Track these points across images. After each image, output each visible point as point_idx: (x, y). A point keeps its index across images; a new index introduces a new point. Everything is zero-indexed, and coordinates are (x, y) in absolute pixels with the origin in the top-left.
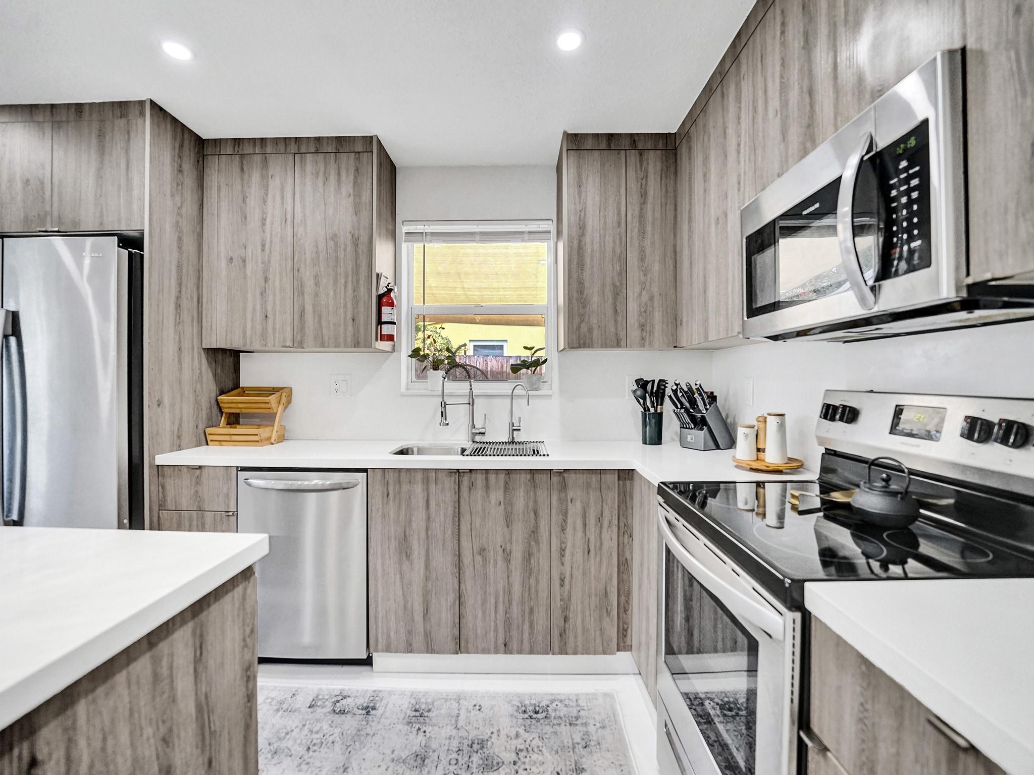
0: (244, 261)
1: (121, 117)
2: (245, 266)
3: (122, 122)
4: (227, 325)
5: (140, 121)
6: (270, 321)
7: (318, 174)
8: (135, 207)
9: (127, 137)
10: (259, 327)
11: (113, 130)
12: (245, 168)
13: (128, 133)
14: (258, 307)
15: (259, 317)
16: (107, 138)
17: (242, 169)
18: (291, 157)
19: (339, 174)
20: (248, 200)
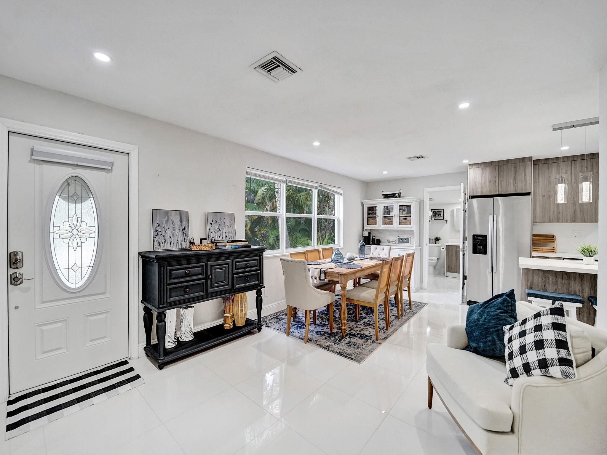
0: (550, 196)
1: (522, 162)
2: (550, 198)
3: (523, 163)
4: (542, 215)
5: (529, 163)
6: (561, 214)
7: (582, 167)
8: (528, 185)
9: (524, 167)
10: (556, 216)
11: (519, 166)
12: (550, 167)
13: (525, 166)
14: (556, 210)
15: (556, 213)
16: (518, 168)
17: (549, 168)
18: (570, 162)
19: (592, 166)
20: (551, 177)
